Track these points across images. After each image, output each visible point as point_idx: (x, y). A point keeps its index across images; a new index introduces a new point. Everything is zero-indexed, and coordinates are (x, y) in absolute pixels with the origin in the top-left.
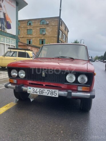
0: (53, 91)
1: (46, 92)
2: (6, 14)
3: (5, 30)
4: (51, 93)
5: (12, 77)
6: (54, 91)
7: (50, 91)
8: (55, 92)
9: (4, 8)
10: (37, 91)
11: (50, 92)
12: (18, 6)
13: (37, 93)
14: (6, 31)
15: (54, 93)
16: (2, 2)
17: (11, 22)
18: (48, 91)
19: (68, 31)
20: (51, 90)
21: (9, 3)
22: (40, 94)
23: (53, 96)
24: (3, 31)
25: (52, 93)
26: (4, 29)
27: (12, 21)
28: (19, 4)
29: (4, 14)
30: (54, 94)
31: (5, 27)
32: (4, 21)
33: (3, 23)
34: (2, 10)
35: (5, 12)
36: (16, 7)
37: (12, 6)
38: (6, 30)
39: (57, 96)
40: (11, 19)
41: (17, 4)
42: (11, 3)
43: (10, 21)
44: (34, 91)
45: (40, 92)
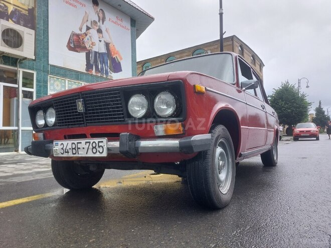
0: (97, 143)
1: (83, 148)
2: (110, 45)
3: (109, 74)
4: (93, 148)
5: (37, 128)
6: (99, 142)
7: (91, 143)
8: (100, 144)
9: (106, 33)
10: (67, 148)
11: (91, 147)
12: (134, 26)
13: (68, 152)
14: (111, 77)
15: (99, 147)
16: (103, 24)
17: (121, 59)
18: (86, 143)
19: (261, 65)
20: (92, 141)
21: (115, 23)
22: (73, 154)
23: (98, 155)
24: (105, 76)
25: (95, 147)
26: (107, 73)
27: (123, 57)
28: (136, 22)
29: (107, 45)
30: (98, 149)
31: (109, 70)
32: (106, 58)
33: (105, 61)
34: (103, 37)
35: (108, 41)
36: (131, 30)
37: (122, 27)
38: (111, 75)
39: (105, 154)
40: (121, 52)
41: (133, 22)
42: (119, 22)
43: (119, 56)
44: (62, 149)
45: (73, 149)
